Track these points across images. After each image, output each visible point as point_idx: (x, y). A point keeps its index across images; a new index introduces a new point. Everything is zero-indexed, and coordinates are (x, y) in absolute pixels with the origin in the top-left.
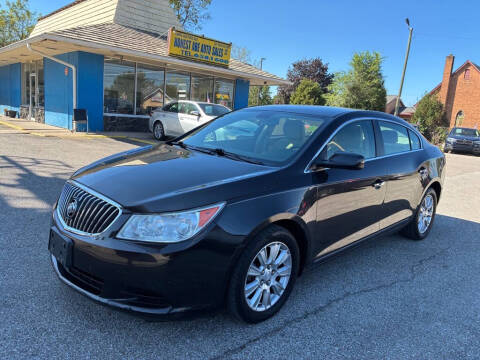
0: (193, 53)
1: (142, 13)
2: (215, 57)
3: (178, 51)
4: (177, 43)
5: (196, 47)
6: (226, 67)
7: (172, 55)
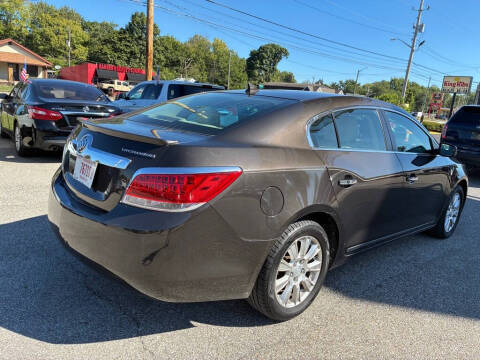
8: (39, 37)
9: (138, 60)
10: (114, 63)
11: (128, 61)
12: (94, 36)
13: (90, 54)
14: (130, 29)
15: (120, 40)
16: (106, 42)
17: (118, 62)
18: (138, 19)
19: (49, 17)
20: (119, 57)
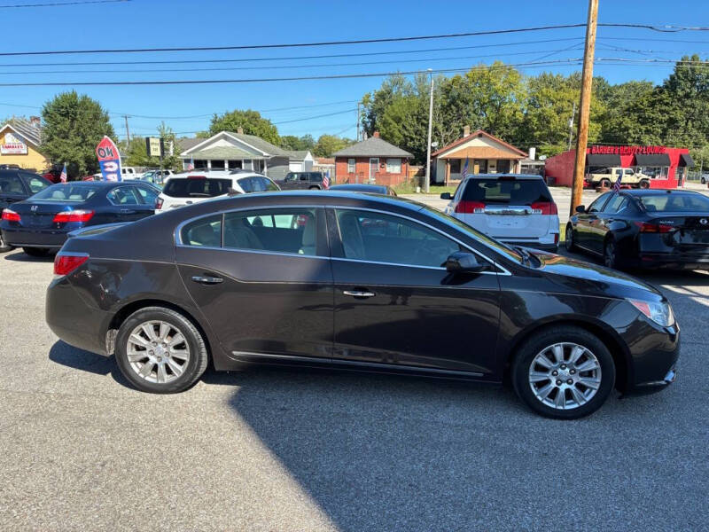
8: (535, 120)
9: (680, 132)
10: (639, 142)
11: (663, 136)
12: (614, 105)
13: (604, 133)
14: (672, 85)
15: (652, 104)
16: (629, 110)
17: (646, 139)
18: (686, 67)
19: (552, 91)
20: (648, 132)
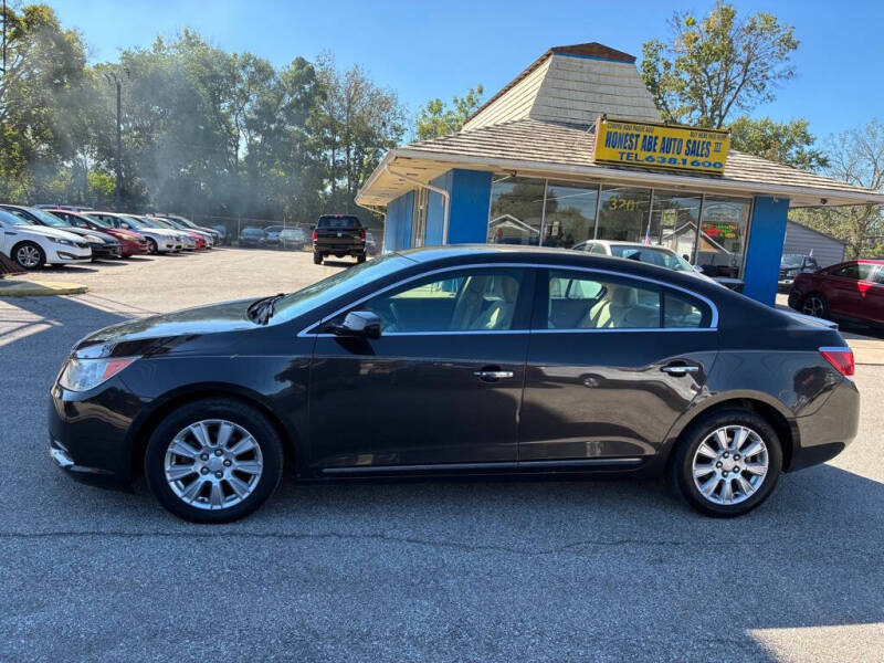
0: (643, 155)
1: (582, 96)
2: (690, 159)
3: (612, 154)
4: (610, 141)
5: (649, 144)
6: (718, 176)
7: (599, 162)
